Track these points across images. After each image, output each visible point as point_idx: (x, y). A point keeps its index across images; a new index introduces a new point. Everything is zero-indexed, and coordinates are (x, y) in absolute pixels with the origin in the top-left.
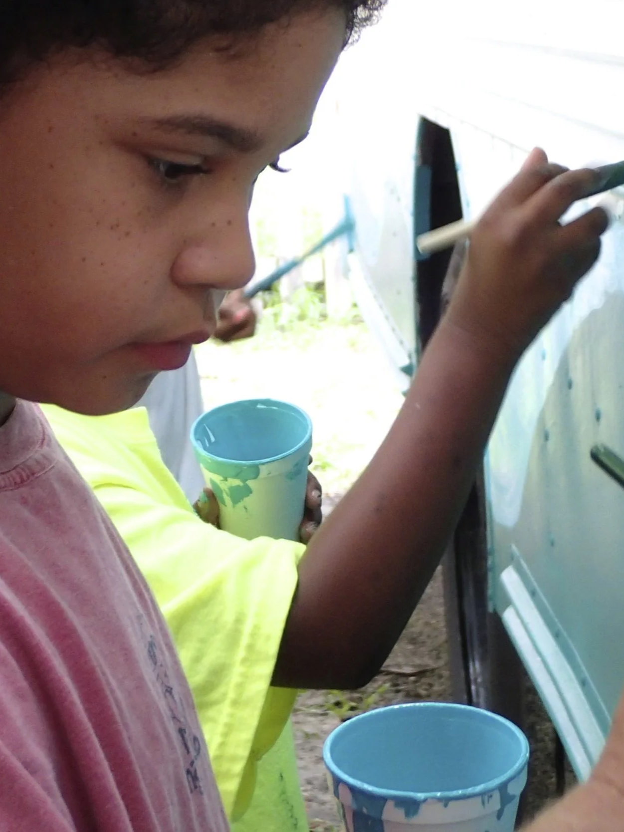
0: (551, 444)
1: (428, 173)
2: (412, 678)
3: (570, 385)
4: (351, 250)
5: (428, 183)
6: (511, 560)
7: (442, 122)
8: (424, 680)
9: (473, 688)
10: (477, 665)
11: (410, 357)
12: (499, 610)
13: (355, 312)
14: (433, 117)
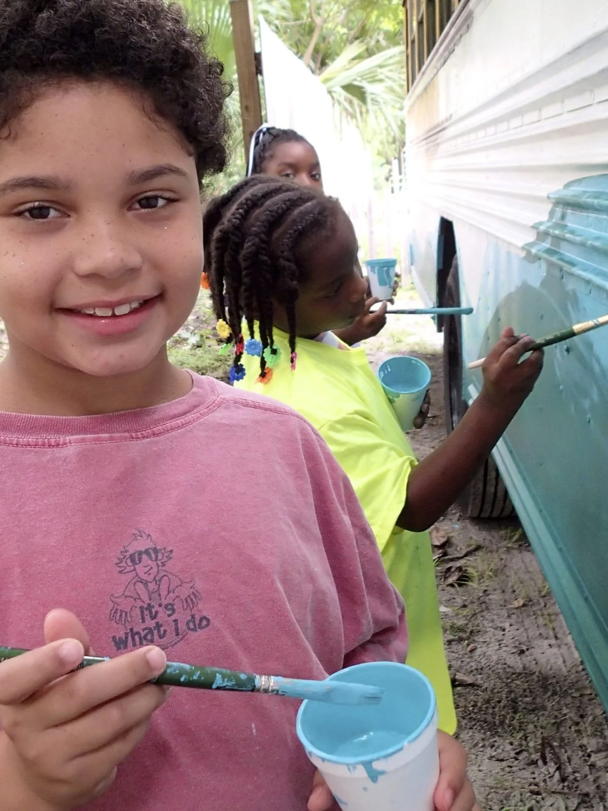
0: (490, 341)
1: (443, 237)
2: (431, 419)
3: (499, 320)
4: (412, 264)
5: (442, 242)
6: (472, 382)
7: (450, 219)
8: (436, 419)
9: (454, 424)
10: (456, 416)
11: (434, 304)
12: (467, 400)
13: (412, 285)
14: (446, 217)
